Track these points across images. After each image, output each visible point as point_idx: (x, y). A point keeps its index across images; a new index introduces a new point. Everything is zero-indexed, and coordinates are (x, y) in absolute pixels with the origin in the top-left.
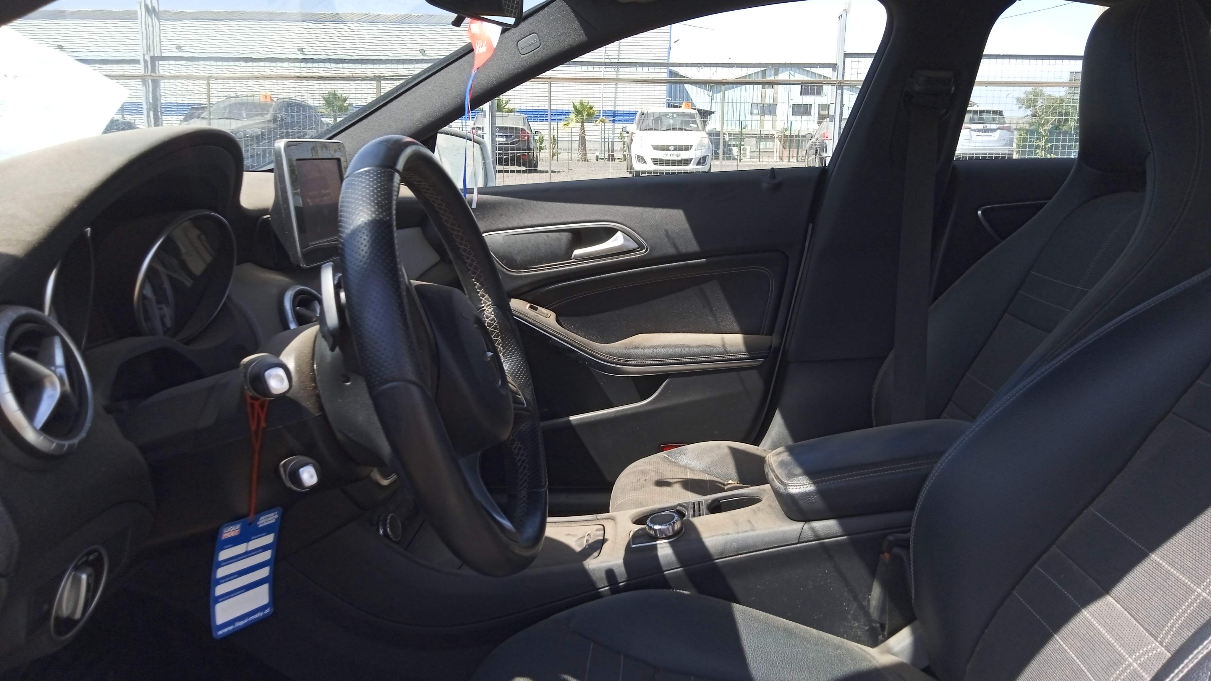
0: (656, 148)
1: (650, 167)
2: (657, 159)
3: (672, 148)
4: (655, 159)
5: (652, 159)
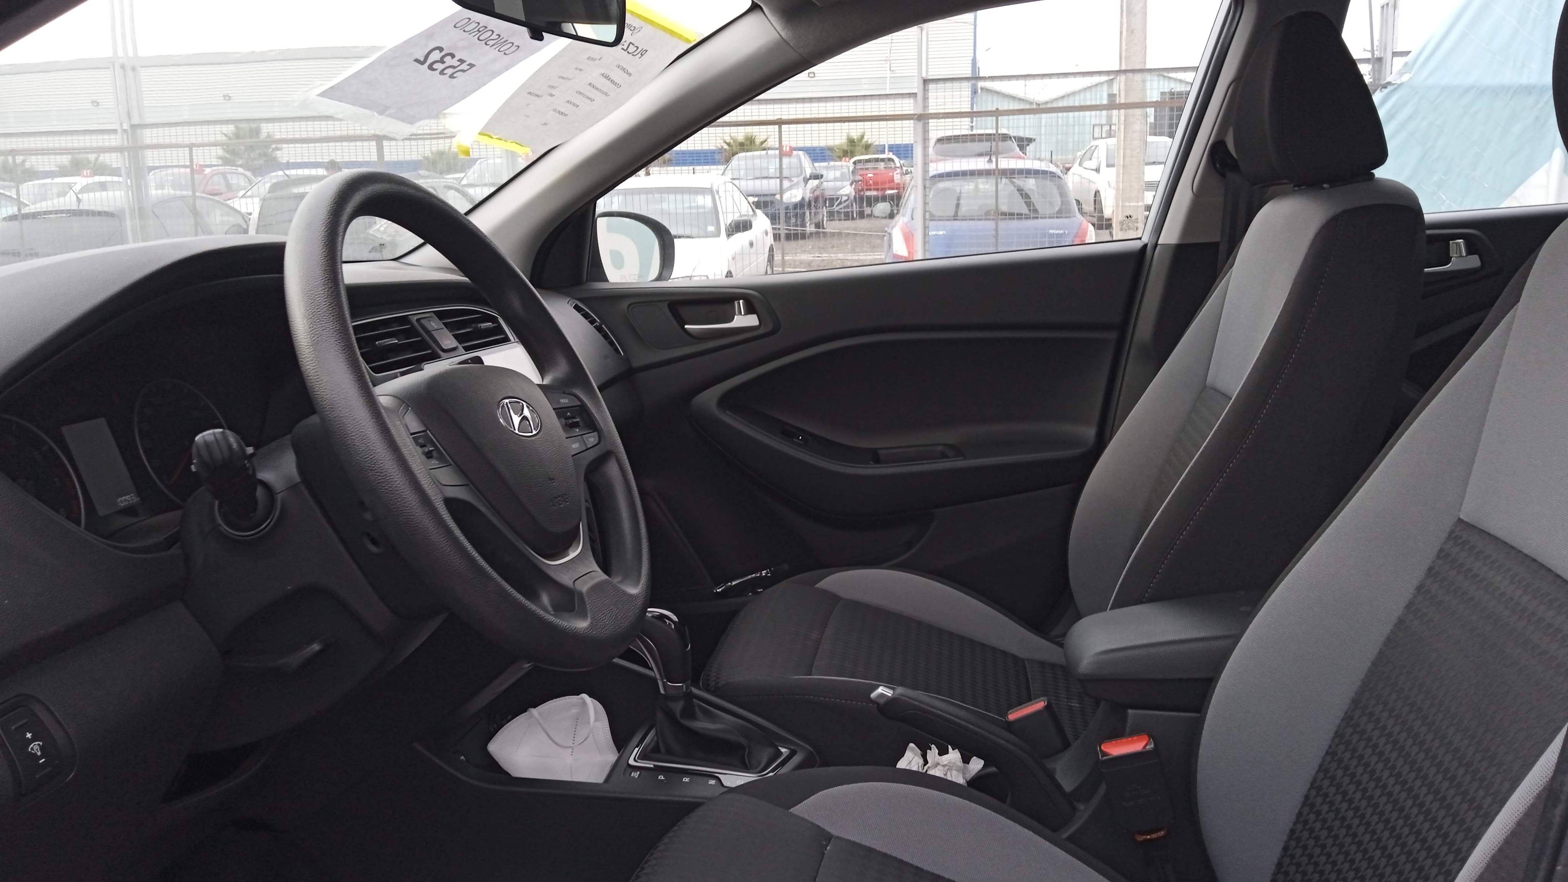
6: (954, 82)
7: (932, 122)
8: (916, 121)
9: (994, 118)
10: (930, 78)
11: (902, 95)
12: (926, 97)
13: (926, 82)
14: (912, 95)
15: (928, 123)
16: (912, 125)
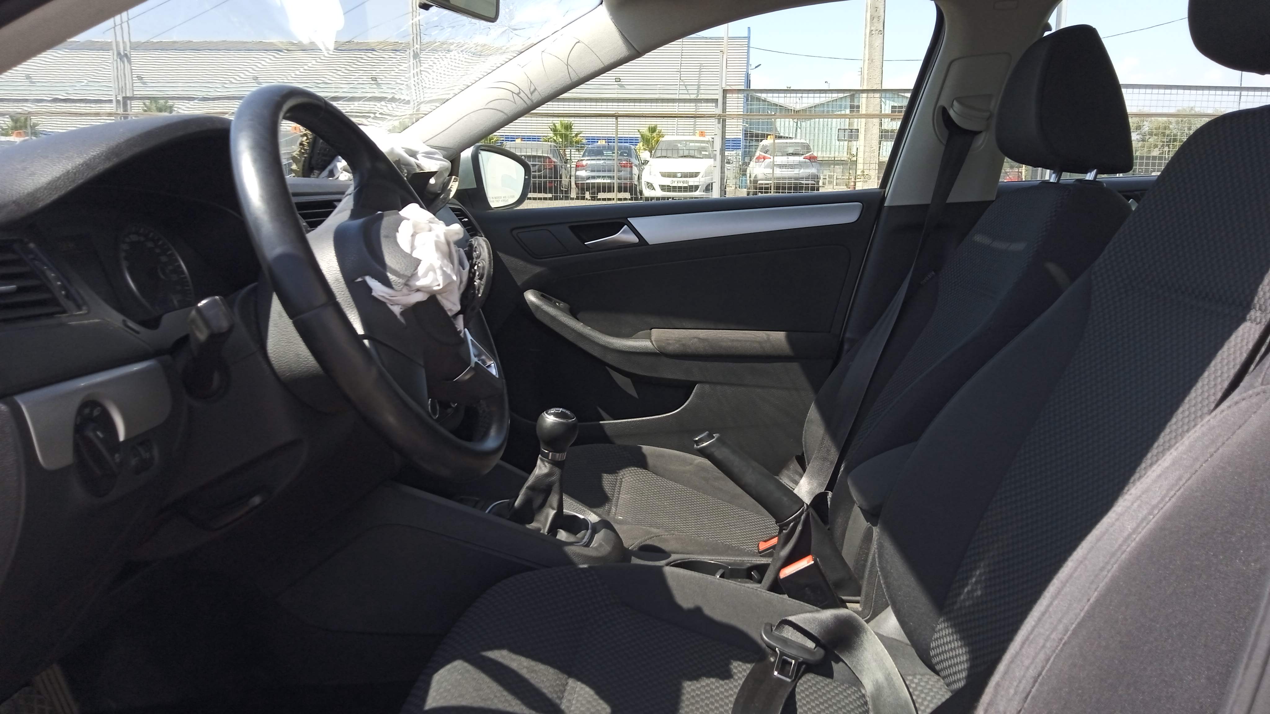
0: (664, 175)
1: (659, 193)
2: (664, 186)
3: (679, 175)
4: (662, 186)
5: (660, 185)
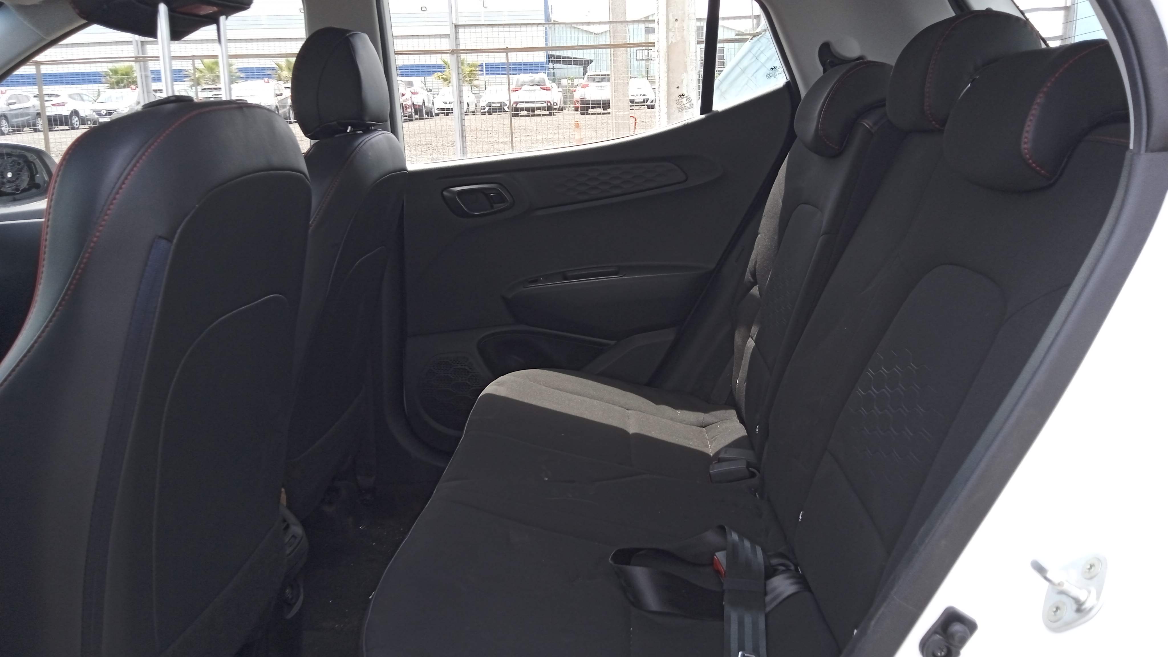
6: (477, 27)
7: (463, 56)
8: (451, 55)
9: (506, 53)
10: (460, 23)
11: (440, 36)
12: (458, 37)
13: (457, 26)
14: (447, 36)
15: (460, 56)
16: (449, 57)
